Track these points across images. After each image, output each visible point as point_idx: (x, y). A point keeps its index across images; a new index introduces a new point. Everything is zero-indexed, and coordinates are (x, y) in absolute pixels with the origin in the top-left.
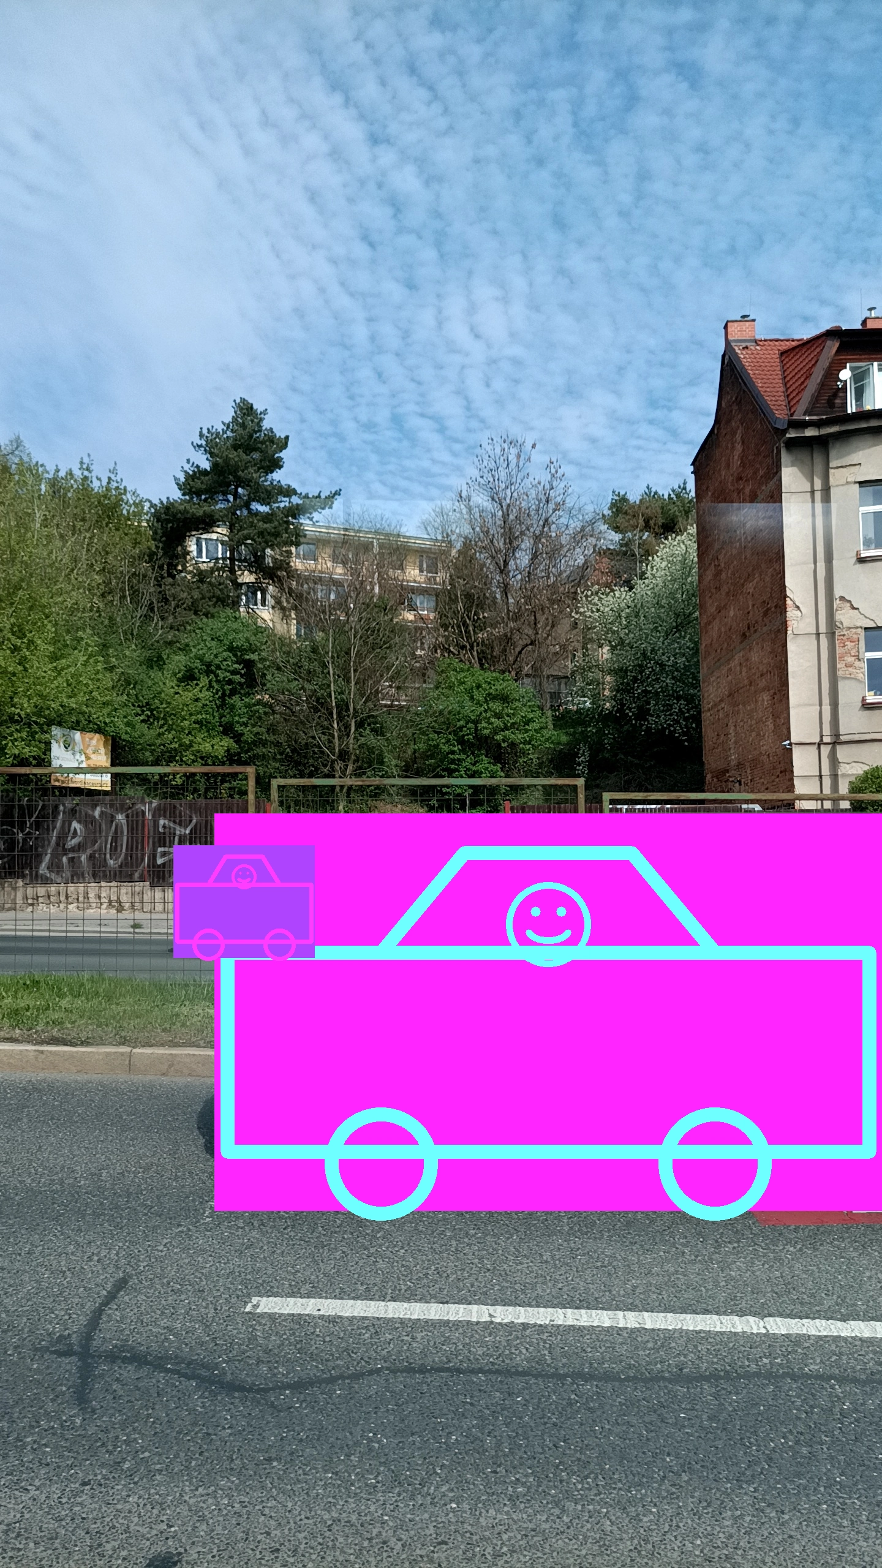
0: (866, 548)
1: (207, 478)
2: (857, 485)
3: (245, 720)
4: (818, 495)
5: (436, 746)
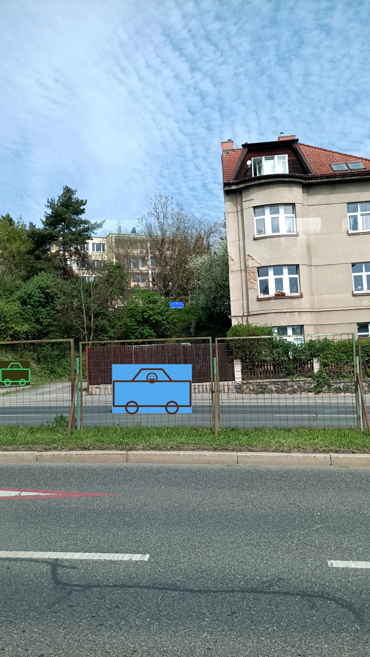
0: (257, 234)
1: (52, 219)
2: (253, 208)
3: (45, 316)
4: (239, 213)
5: (126, 323)
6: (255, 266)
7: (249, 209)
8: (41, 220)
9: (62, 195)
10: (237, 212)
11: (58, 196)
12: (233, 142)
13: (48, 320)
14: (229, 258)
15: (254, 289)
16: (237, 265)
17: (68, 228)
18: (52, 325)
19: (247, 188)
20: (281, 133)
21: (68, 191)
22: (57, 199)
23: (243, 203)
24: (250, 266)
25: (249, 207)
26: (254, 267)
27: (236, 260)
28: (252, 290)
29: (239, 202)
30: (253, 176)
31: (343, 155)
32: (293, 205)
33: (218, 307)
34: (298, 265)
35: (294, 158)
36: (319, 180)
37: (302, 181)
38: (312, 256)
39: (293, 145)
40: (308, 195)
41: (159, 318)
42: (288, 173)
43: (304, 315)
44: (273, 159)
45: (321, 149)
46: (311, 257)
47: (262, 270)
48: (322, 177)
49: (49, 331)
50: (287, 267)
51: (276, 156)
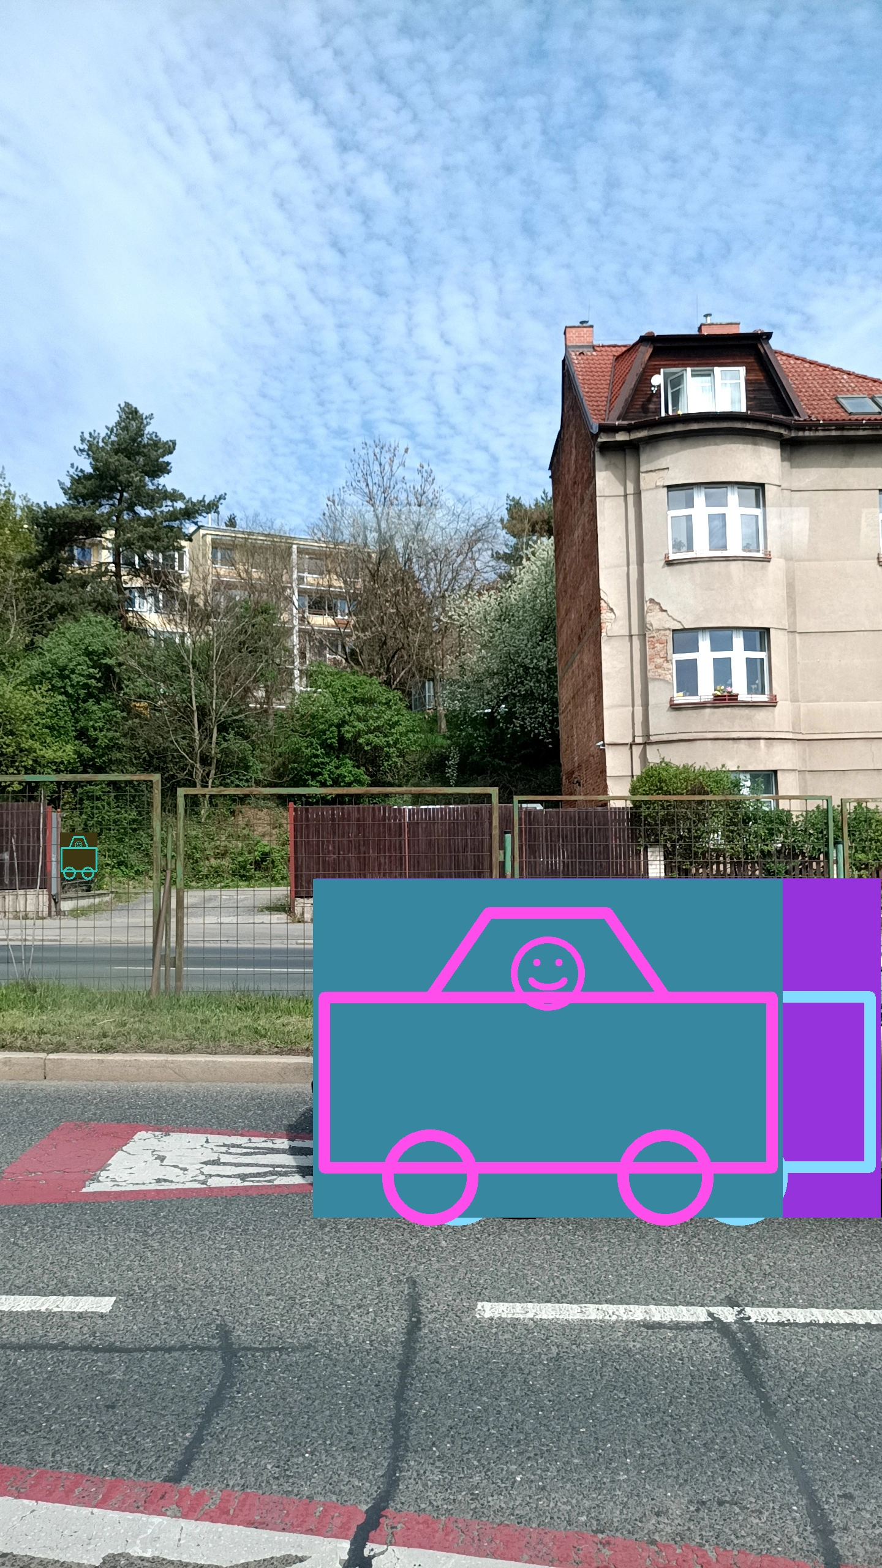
0: (675, 550)
1: (90, 482)
2: (666, 489)
3: (101, 724)
4: (631, 499)
5: (299, 750)
6: (667, 626)
7: (655, 492)
8: (60, 483)
9: (119, 423)
10: (626, 496)
11: (107, 428)
12: (592, 326)
13: (110, 734)
14: (603, 604)
15: (664, 680)
16: (621, 623)
17: (131, 508)
18: (120, 748)
19: (653, 441)
20: (706, 316)
21: (131, 414)
22: (103, 432)
23: (642, 475)
24: (655, 626)
25: (657, 487)
26: (666, 630)
27: (620, 611)
28: (657, 683)
29: (631, 472)
30: (663, 414)
31: (857, 376)
32: (760, 488)
33: (517, 719)
34: (768, 630)
35: (759, 376)
36: (821, 433)
37: (782, 431)
38: (797, 609)
39: (760, 346)
40: (792, 467)
41: (379, 740)
42: (744, 410)
43: (778, 747)
44: (709, 375)
45: (804, 360)
46: (794, 613)
47: (685, 638)
48: (827, 426)
49: (110, 760)
50: (741, 633)
51: (717, 370)
